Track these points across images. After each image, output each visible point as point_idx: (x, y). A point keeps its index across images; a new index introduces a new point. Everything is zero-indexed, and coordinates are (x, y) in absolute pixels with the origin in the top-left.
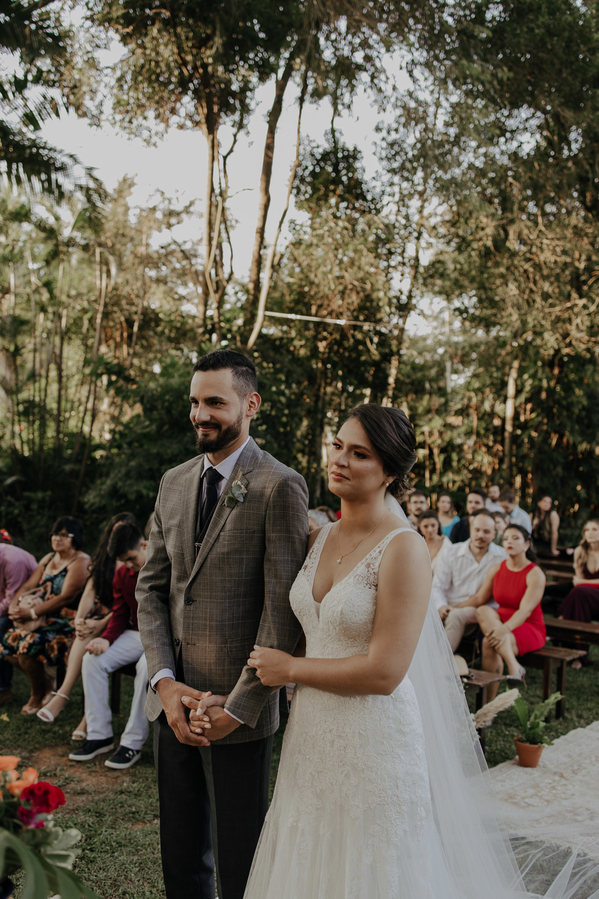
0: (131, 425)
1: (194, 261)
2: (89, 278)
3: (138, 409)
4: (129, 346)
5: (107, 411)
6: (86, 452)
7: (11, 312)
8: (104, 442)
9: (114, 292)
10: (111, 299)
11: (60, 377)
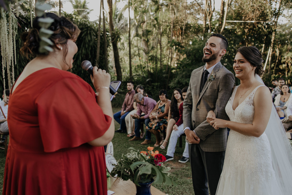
0: (183, 61)
1: (201, 6)
2: (169, 16)
3: (185, 56)
4: (182, 36)
5: (176, 57)
6: (170, 70)
7: (146, 29)
8: (175, 67)
9: (176, 19)
10: (175, 21)
11: (161, 48)
